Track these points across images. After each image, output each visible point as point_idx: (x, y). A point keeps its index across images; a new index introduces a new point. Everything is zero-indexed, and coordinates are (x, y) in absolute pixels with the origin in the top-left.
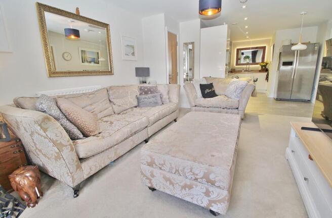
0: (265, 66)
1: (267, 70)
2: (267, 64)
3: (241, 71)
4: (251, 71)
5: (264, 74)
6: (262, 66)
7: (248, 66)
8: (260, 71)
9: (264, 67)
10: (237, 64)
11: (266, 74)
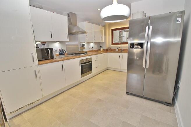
3: (116, 50)
4: (124, 50)
7: (121, 45)
10: (113, 43)
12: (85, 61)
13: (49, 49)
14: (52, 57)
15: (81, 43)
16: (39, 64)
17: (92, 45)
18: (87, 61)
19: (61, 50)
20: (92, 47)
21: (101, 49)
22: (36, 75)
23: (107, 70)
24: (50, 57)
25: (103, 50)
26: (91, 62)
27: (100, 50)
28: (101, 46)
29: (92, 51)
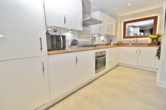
0: (157, 39)
1: (159, 44)
2: (159, 36)
3: (128, 44)
4: (140, 44)
5: (155, 49)
6: (153, 39)
7: (136, 39)
8: (150, 45)
9: (155, 41)
10: (124, 37)
11: (158, 48)
12: (100, 55)
13: (61, 37)
14: (64, 47)
15: (93, 35)
16: (49, 54)
17: (102, 38)
18: (102, 55)
19: (73, 40)
20: (103, 41)
21: (112, 43)
22: (44, 69)
23: (118, 66)
24: (62, 47)
25: (114, 44)
26: (105, 56)
27: (110, 44)
28: (111, 40)
29: (103, 45)
